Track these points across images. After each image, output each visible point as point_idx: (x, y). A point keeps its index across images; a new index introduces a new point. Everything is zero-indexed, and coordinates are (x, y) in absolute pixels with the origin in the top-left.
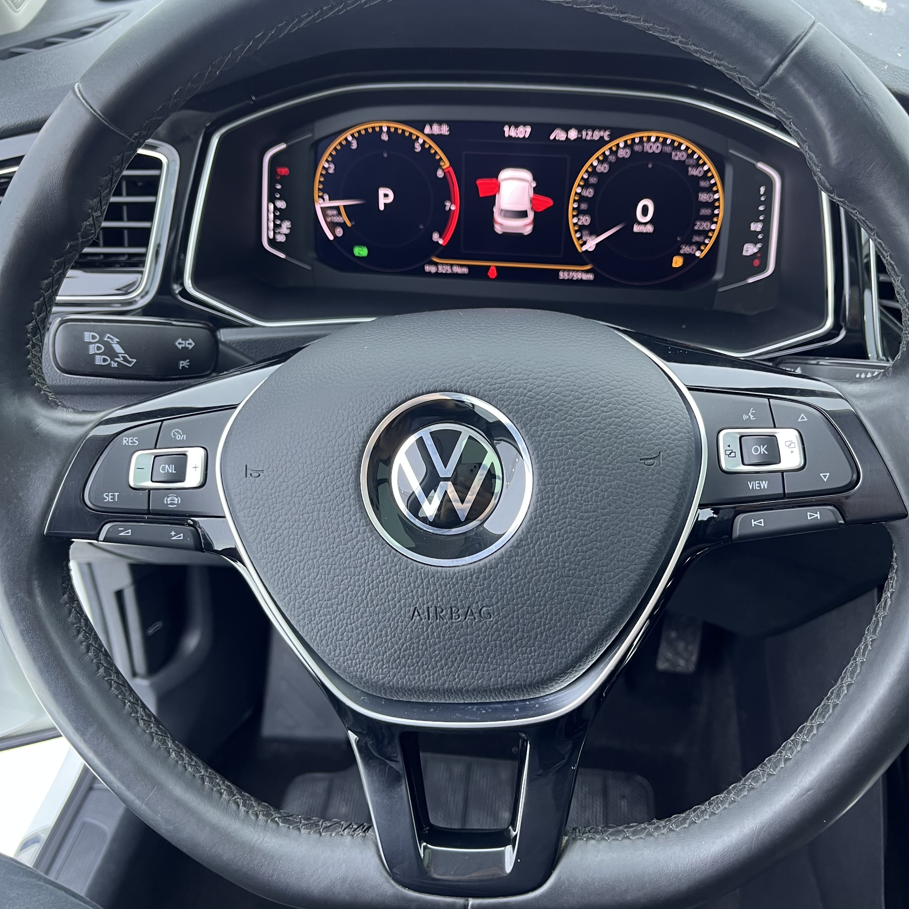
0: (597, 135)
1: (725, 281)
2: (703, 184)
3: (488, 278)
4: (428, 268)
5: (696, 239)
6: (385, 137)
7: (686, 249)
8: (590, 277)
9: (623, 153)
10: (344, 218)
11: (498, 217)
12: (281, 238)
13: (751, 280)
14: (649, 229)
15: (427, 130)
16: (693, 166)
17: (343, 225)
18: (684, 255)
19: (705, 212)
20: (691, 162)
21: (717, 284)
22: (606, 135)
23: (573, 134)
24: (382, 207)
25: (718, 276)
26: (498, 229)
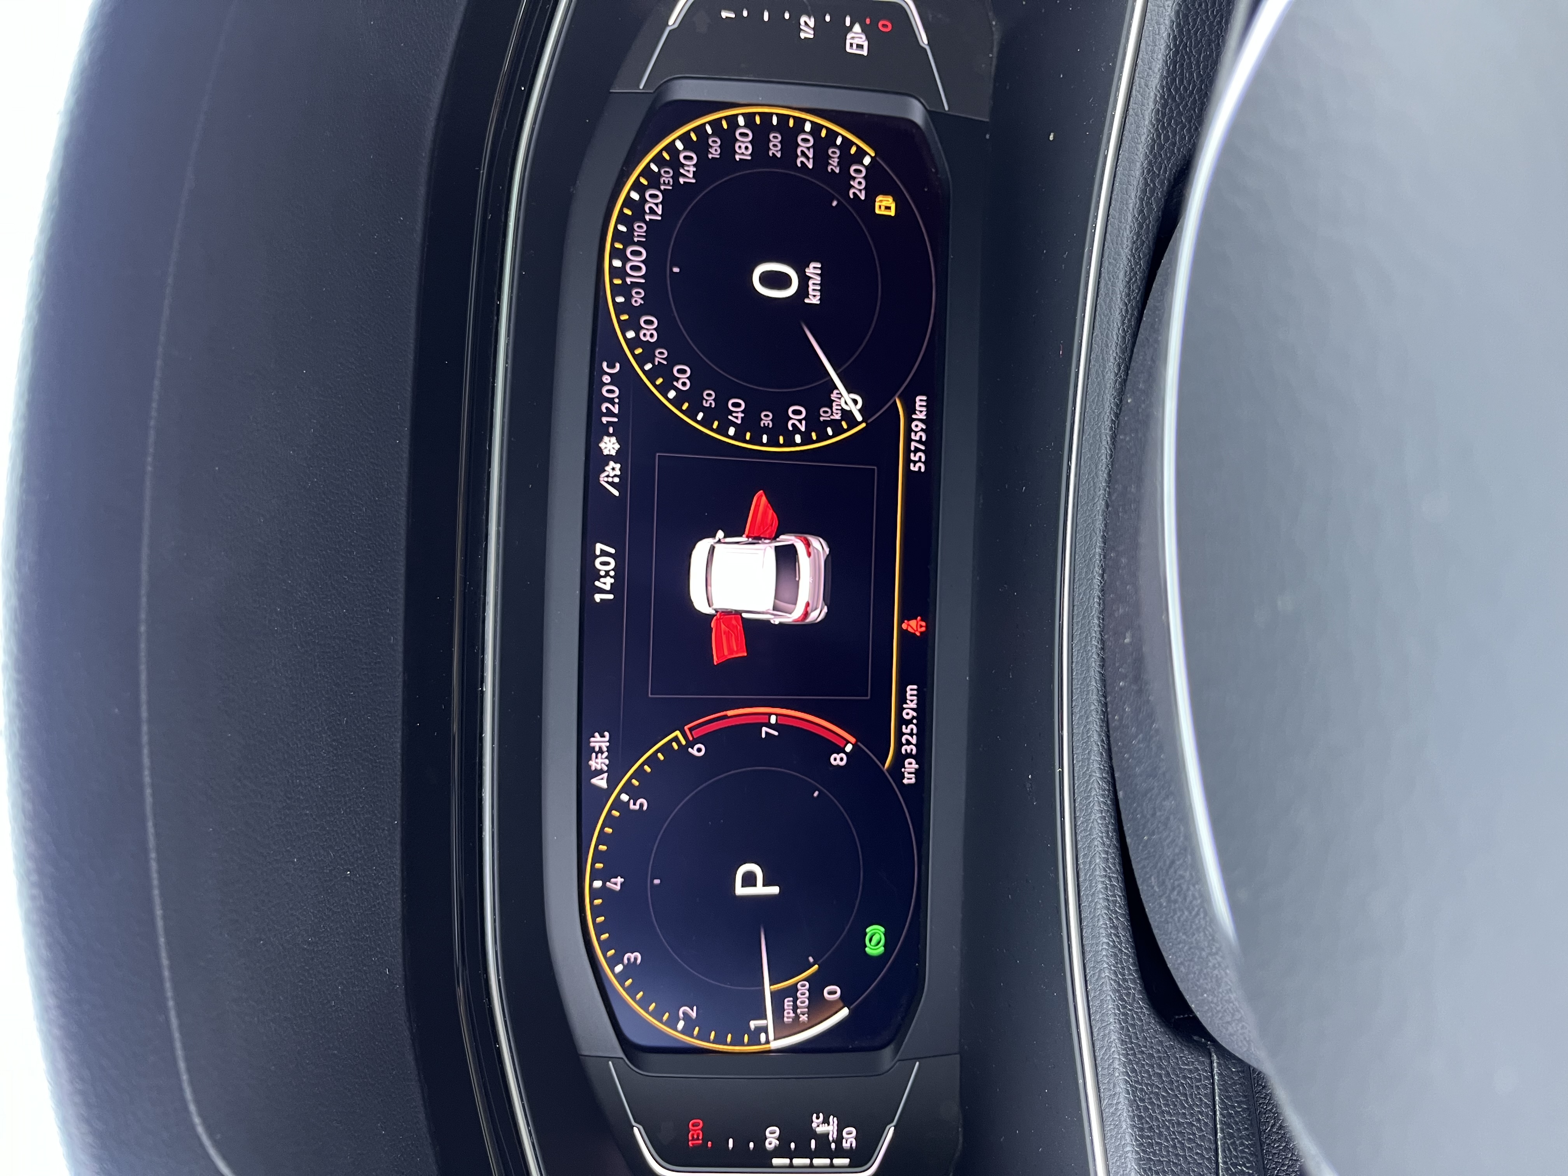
0: (610, 391)
1: (928, 95)
2: (715, 152)
3: (927, 638)
4: (909, 779)
5: (834, 165)
6: (616, 884)
7: (858, 187)
8: (920, 401)
9: (649, 333)
10: (801, 982)
11: (794, 616)
12: (850, 1138)
13: (923, 39)
14: (813, 270)
15: (601, 782)
16: (677, 175)
17: (816, 986)
18: (873, 191)
19: (775, 148)
20: (667, 178)
21: (933, 115)
22: (610, 370)
23: (609, 445)
24: (775, 890)
25: (917, 113)
26: (817, 615)
